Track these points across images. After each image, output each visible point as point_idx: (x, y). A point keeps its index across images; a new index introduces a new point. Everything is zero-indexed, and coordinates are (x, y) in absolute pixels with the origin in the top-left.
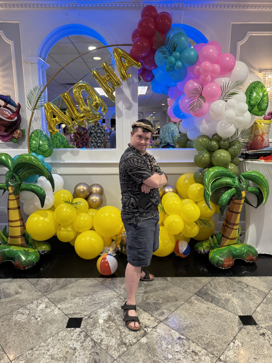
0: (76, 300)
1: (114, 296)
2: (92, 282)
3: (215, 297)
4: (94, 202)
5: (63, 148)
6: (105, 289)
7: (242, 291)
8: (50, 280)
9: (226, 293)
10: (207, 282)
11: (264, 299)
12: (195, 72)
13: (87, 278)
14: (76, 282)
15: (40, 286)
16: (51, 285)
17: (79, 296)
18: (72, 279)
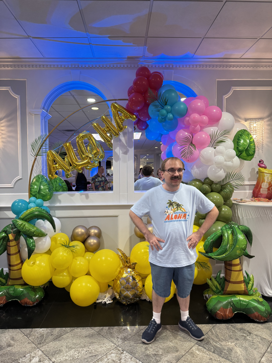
0: (72, 352)
1: (112, 347)
2: (88, 332)
3: (217, 347)
4: (91, 245)
5: (62, 191)
6: (102, 340)
7: (245, 339)
8: (44, 331)
9: (228, 342)
10: (208, 330)
11: (268, 348)
12: (185, 123)
13: (83, 328)
14: (71, 332)
15: (33, 337)
16: (45, 336)
17: (74, 348)
18: (67, 328)
